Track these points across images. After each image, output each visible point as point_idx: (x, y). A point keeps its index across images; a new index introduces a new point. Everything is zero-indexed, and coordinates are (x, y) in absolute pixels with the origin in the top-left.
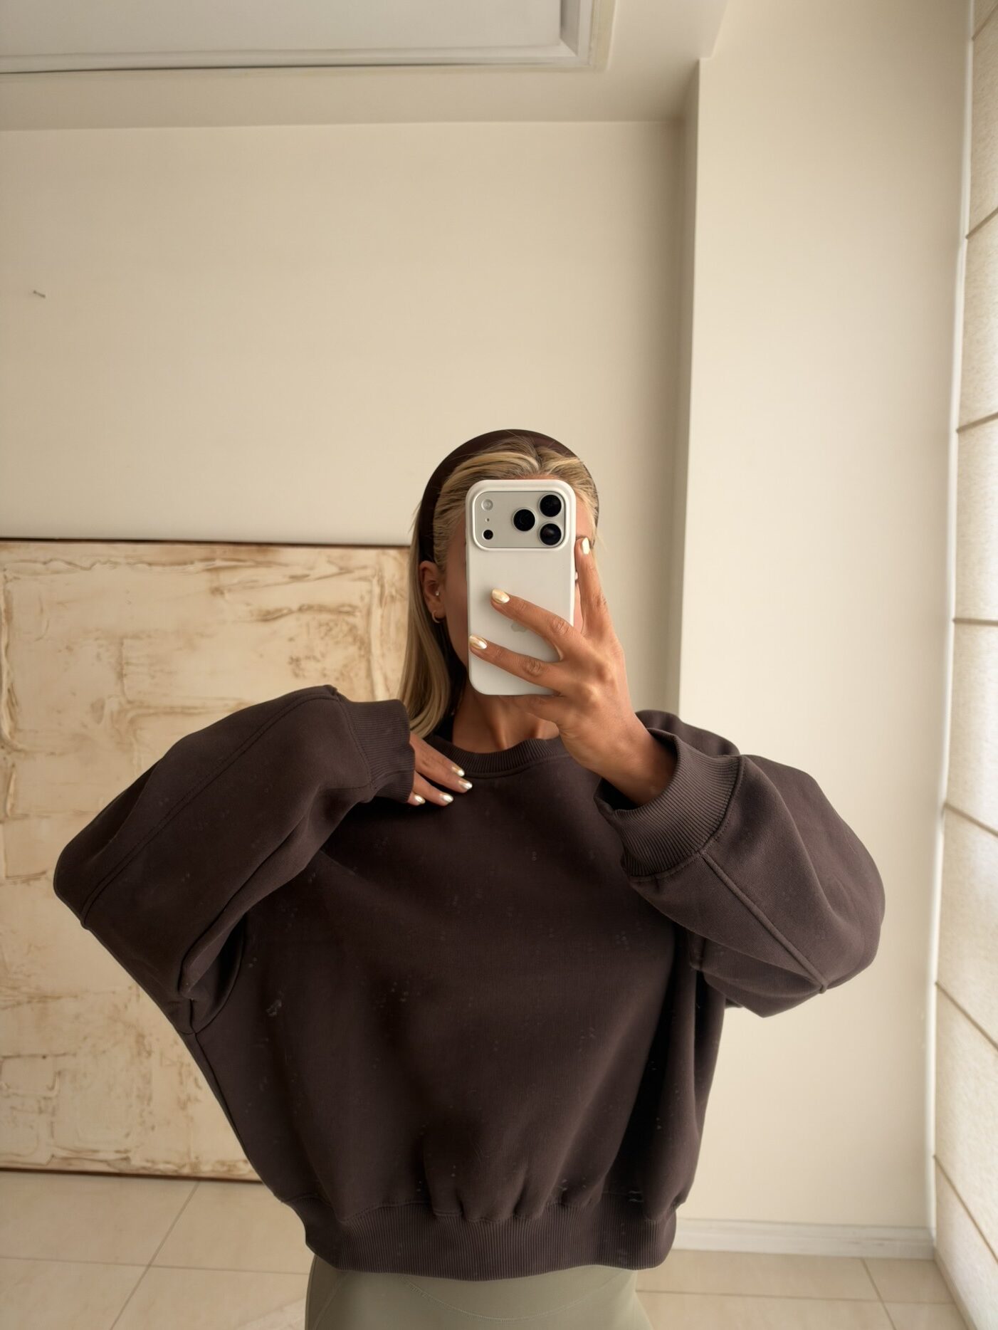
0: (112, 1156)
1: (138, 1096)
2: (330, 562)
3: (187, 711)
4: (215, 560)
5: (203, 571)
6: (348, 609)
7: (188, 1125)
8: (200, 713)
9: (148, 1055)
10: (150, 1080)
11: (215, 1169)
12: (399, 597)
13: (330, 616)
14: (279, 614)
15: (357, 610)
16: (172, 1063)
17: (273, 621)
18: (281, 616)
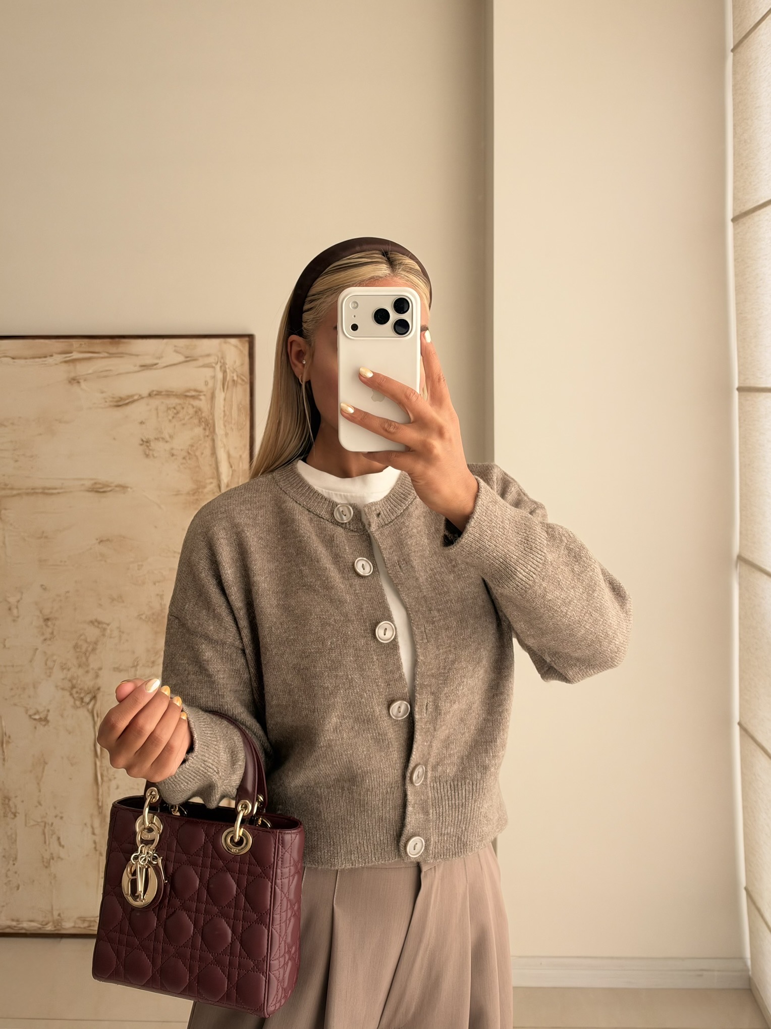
1: (4, 856)
2: (176, 351)
3: (46, 491)
4: (71, 353)
5: (61, 362)
6: (193, 393)
7: (51, 883)
8: (59, 493)
9: (12, 816)
10: (16, 841)
11: (77, 926)
12: (240, 381)
13: (177, 401)
14: (130, 400)
15: (201, 394)
16: (36, 823)
17: (125, 407)
18: (132, 402)
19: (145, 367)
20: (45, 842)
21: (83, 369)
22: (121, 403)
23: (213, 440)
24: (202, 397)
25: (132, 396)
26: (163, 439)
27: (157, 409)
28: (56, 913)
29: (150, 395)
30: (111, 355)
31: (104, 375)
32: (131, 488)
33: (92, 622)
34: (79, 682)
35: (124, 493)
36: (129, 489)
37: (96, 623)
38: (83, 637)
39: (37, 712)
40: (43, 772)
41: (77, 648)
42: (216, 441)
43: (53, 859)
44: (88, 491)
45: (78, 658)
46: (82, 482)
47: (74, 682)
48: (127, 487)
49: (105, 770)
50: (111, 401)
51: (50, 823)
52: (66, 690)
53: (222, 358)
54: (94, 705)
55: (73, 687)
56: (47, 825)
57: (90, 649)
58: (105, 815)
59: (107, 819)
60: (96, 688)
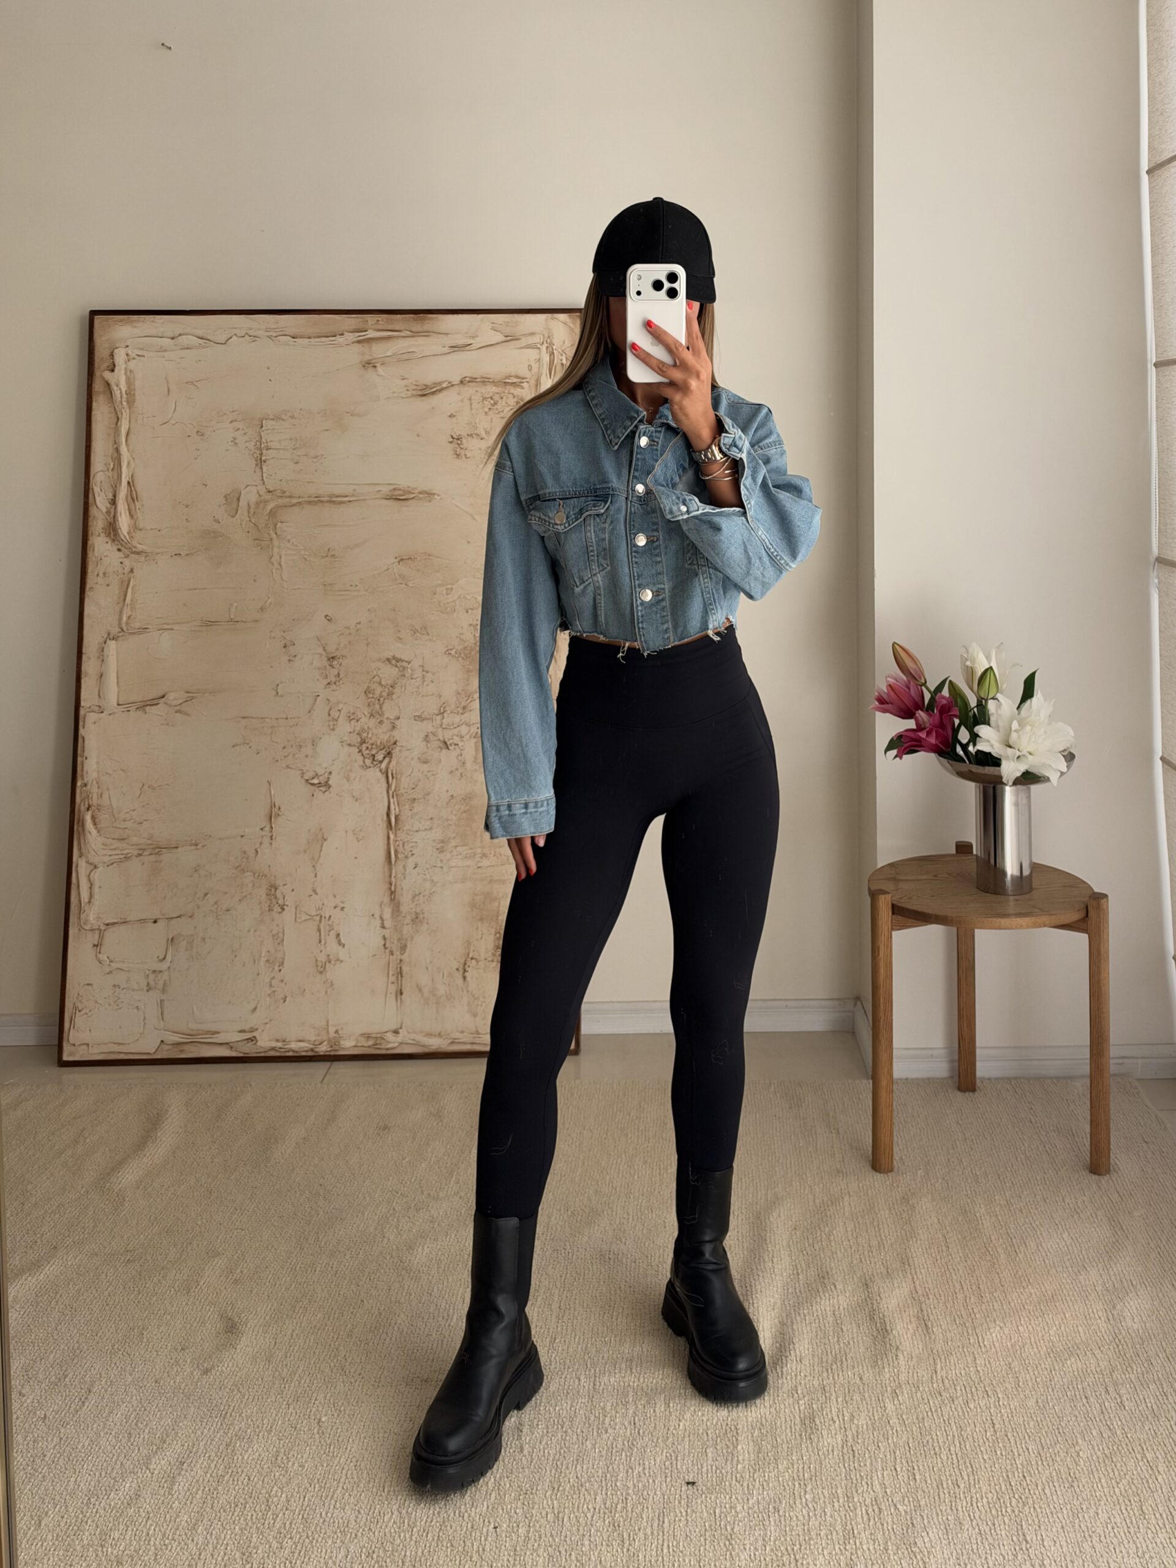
0: (234, 1037)
1: (267, 961)
2: (493, 329)
3: (334, 499)
4: (366, 331)
5: (353, 343)
6: (515, 380)
7: (326, 992)
8: (350, 501)
9: (280, 910)
10: (283, 940)
11: (359, 1044)
13: (494, 389)
14: (438, 388)
15: (524, 381)
16: (309, 917)
17: (431, 397)
18: (440, 390)
19: (455, 348)
20: (320, 942)
21: (379, 351)
22: (426, 392)
24: (525, 385)
25: (440, 383)
26: (477, 435)
27: (470, 400)
28: (332, 1030)
29: (462, 382)
30: (415, 334)
31: (404, 358)
32: (438, 496)
33: (388, 660)
34: (370, 736)
35: (430, 501)
36: (436, 496)
37: (394, 661)
38: (377, 679)
39: (317, 775)
40: (321, 850)
41: (370, 693)
43: (330, 962)
44: (387, 499)
45: (369, 705)
46: (378, 488)
47: (365, 735)
48: (435, 494)
49: (401, 846)
50: (414, 390)
51: (327, 917)
52: (354, 745)
53: (549, 337)
54: (389, 764)
55: (363, 742)
56: (323, 920)
57: (385, 694)
58: (399, 903)
59: (401, 907)
60: (392, 742)
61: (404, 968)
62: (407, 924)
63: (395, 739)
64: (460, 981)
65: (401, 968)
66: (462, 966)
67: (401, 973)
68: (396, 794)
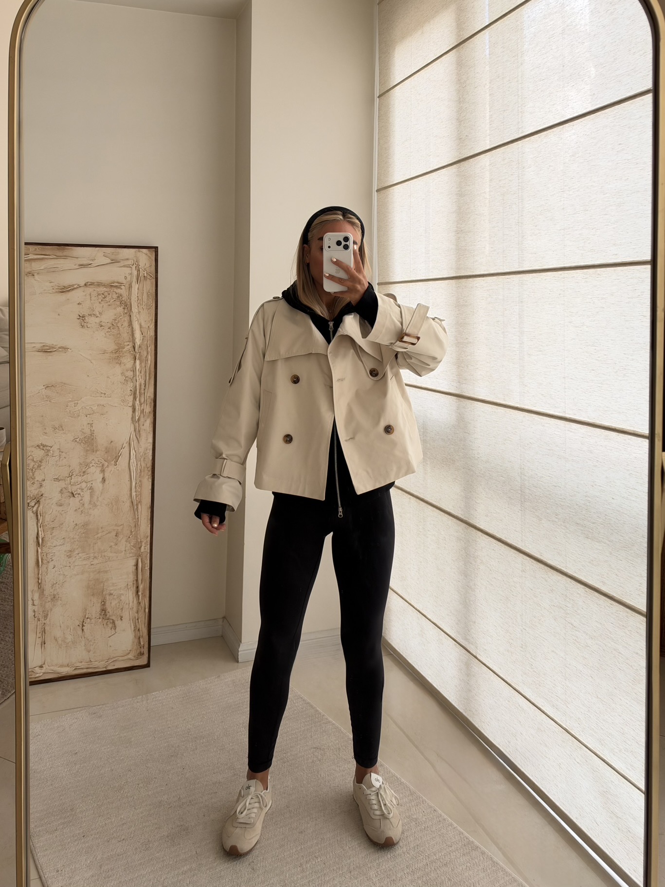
2: (105, 256)
4: (28, 255)
12: (149, 277)
13: (105, 289)
14: (71, 288)
15: (122, 285)
17: (67, 293)
18: (73, 289)
19: (83, 266)
21: (36, 266)
22: (64, 290)
23: (130, 316)
24: (123, 287)
25: (73, 285)
26: (94, 315)
27: (90, 295)
29: (85, 285)
30: (58, 257)
31: (52, 271)
33: (38, 446)
35: (65, 353)
36: (69, 350)
37: (42, 446)
38: (32, 457)
42: (132, 316)
44: (40, 351)
46: (33, 345)
48: (68, 348)
49: (45, 555)
50: (57, 289)
53: (137, 261)
57: (36, 466)
58: (43, 589)
59: (45, 592)
60: (40, 495)
61: (46, 628)
62: (49, 602)
63: (42, 493)
64: (80, 632)
65: (44, 628)
66: (81, 623)
67: (44, 631)
68: (43, 526)
